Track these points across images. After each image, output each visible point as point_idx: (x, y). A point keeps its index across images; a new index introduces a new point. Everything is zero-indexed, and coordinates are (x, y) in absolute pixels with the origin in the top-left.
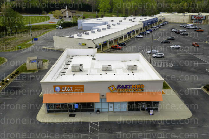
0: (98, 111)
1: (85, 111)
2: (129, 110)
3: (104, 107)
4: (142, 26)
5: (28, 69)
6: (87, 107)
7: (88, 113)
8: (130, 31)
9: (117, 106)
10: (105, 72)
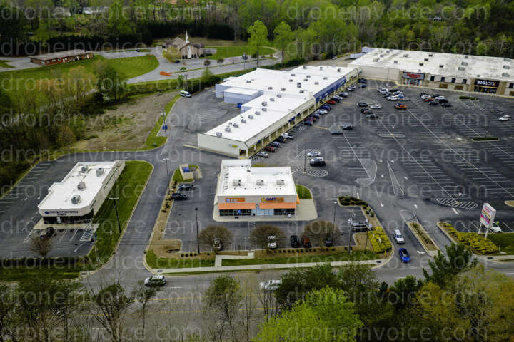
0: (254, 215)
1: (245, 215)
2: (275, 214)
3: (258, 213)
4: (313, 102)
5: (184, 178)
6: (246, 212)
7: (248, 216)
8: (294, 115)
9: (267, 212)
10: (259, 186)
